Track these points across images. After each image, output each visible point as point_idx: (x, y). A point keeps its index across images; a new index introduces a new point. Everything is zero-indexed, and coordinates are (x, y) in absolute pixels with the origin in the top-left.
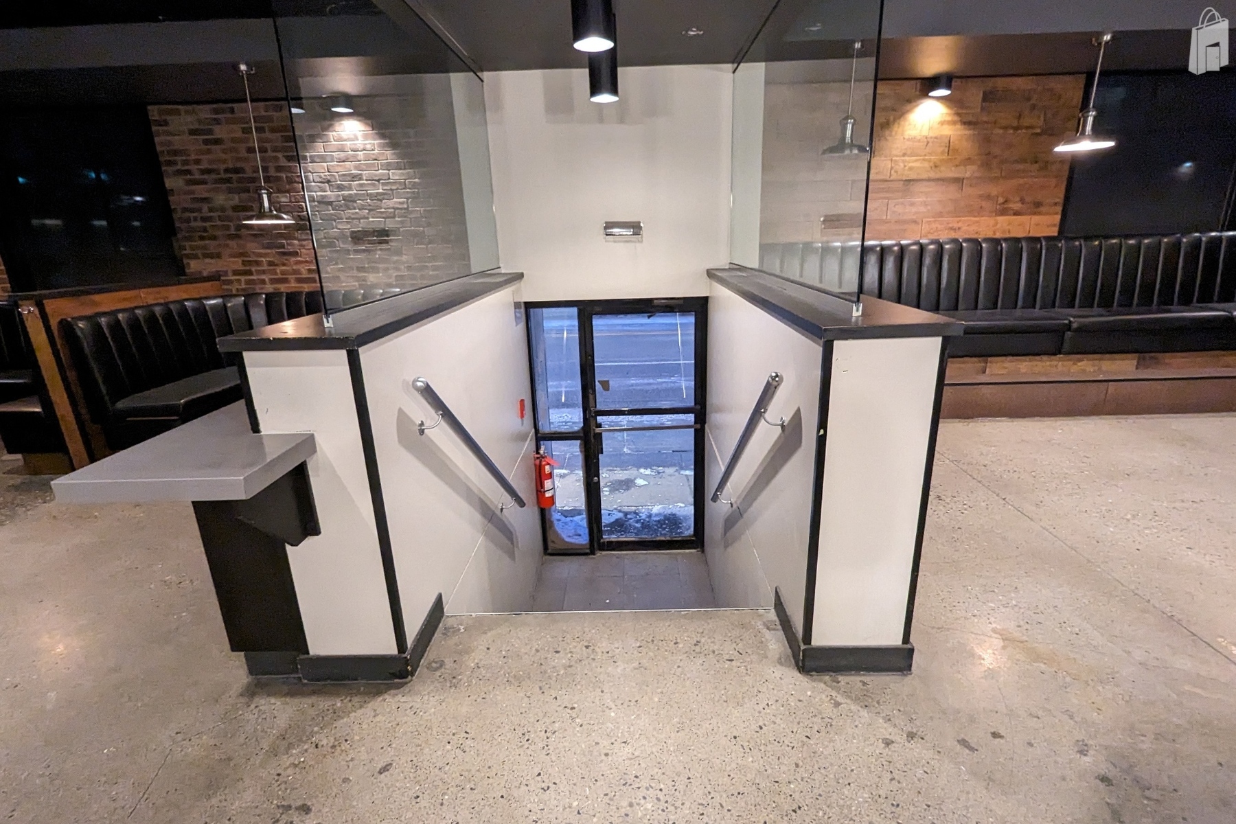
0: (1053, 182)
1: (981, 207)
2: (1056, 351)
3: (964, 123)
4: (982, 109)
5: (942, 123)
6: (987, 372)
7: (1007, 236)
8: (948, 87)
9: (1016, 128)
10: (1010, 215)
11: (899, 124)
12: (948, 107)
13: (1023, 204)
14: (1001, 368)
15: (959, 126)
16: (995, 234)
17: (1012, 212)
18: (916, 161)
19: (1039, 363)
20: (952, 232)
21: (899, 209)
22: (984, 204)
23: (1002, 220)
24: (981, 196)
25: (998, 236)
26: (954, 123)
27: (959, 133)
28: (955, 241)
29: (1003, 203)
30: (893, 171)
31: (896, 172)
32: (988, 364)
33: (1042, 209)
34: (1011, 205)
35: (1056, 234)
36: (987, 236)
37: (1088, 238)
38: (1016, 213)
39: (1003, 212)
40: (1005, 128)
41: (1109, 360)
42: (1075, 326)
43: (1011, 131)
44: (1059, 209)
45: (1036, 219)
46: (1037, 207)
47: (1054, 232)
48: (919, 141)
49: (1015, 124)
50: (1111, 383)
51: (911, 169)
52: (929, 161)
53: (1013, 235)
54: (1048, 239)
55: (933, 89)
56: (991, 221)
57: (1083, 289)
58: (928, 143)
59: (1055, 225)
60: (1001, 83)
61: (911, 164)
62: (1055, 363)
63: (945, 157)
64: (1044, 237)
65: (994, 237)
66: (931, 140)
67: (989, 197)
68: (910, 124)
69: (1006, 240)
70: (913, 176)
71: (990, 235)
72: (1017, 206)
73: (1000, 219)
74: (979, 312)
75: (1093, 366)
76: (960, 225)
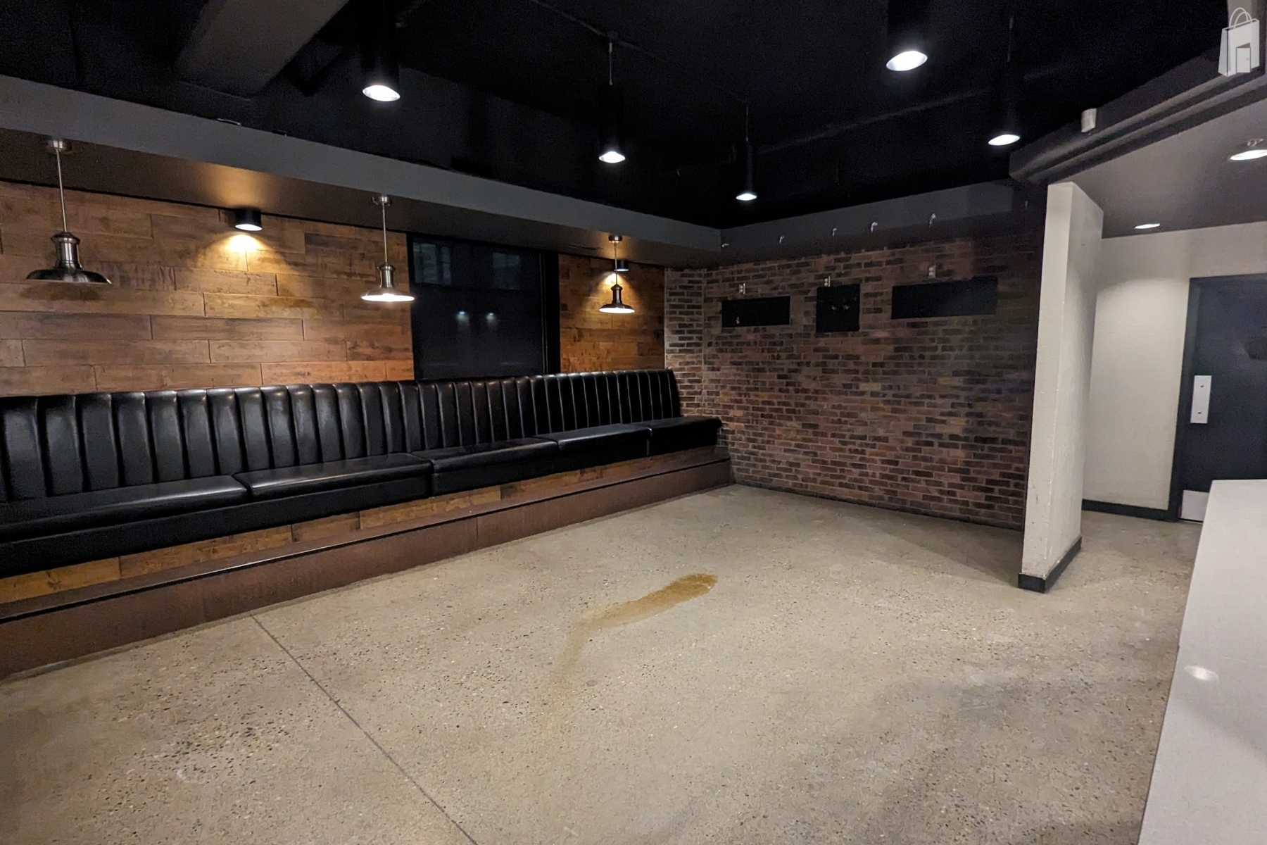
0: (398, 329)
1: (329, 352)
2: (428, 493)
3: (289, 263)
4: (307, 251)
5: (263, 260)
6: (362, 528)
7: (365, 380)
8: (258, 223)
9: (350, 275)
10: (363, 360)
11: (205, 254)
12: (264, 243)
13: (373, 348)
14: (376, 521)
15: (284, 266)
16: (350, 378)
17: (365, 357)
18: (240, 298)
19: (414, 508)
20: (300, 377)
21: (225, 351)
22: (332, 348)
23: (357, 366)
24: (327, 340)
25: (354, 380)
26: (278, 262)
27: (285, 272)
28: (304, 387)
29: (354, 348)
30: (207, 308)
31: (212, 308)
32: (361, 518)
33: (393, 354)
34: (360, 350)
35: (413, 378)
36: (343, 381)
37: (443, 381)
38: (369, 358)
39: (356, 356)
40: (338, 273)
41: (478, 494)
42: (437, 467)
43: (346, 277)
44: (411, 354)
45: (390, 364)
46: (388, 352)
47: (410, 376)
48: (237, 276)
49: (347, 269)
50: (478, 518)
51: (232, 306)
52: (255, 300)
53: (370, 380)
54: (405, 383)
55: (239, 223)
56: (344, 366)
57: (446, 429)
58: (249, 279)
59: (408, 370)
60: (323, 228)
61: (231, 302)
62: (429, 505)
63: (274, 296)
64: (402, 382)
65: (351, 382)
66: (251, 277)
67: (335, 341)
68: (220, 257)
69: (362, 385)
70: (237, 315)
71: (346, 380)
72: (369, 351)
73: (353, 363)
74: (348, 462)
75: (465, 502)
76: (309, 370)
